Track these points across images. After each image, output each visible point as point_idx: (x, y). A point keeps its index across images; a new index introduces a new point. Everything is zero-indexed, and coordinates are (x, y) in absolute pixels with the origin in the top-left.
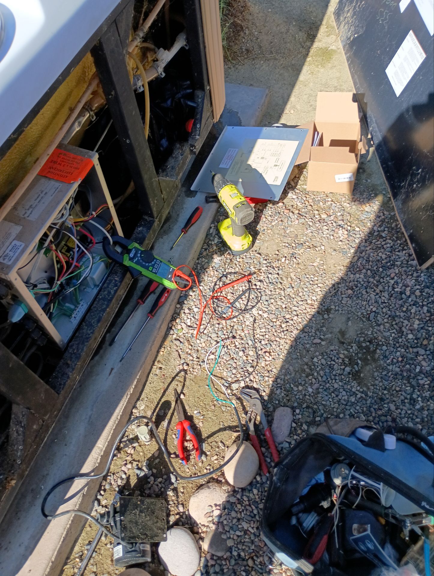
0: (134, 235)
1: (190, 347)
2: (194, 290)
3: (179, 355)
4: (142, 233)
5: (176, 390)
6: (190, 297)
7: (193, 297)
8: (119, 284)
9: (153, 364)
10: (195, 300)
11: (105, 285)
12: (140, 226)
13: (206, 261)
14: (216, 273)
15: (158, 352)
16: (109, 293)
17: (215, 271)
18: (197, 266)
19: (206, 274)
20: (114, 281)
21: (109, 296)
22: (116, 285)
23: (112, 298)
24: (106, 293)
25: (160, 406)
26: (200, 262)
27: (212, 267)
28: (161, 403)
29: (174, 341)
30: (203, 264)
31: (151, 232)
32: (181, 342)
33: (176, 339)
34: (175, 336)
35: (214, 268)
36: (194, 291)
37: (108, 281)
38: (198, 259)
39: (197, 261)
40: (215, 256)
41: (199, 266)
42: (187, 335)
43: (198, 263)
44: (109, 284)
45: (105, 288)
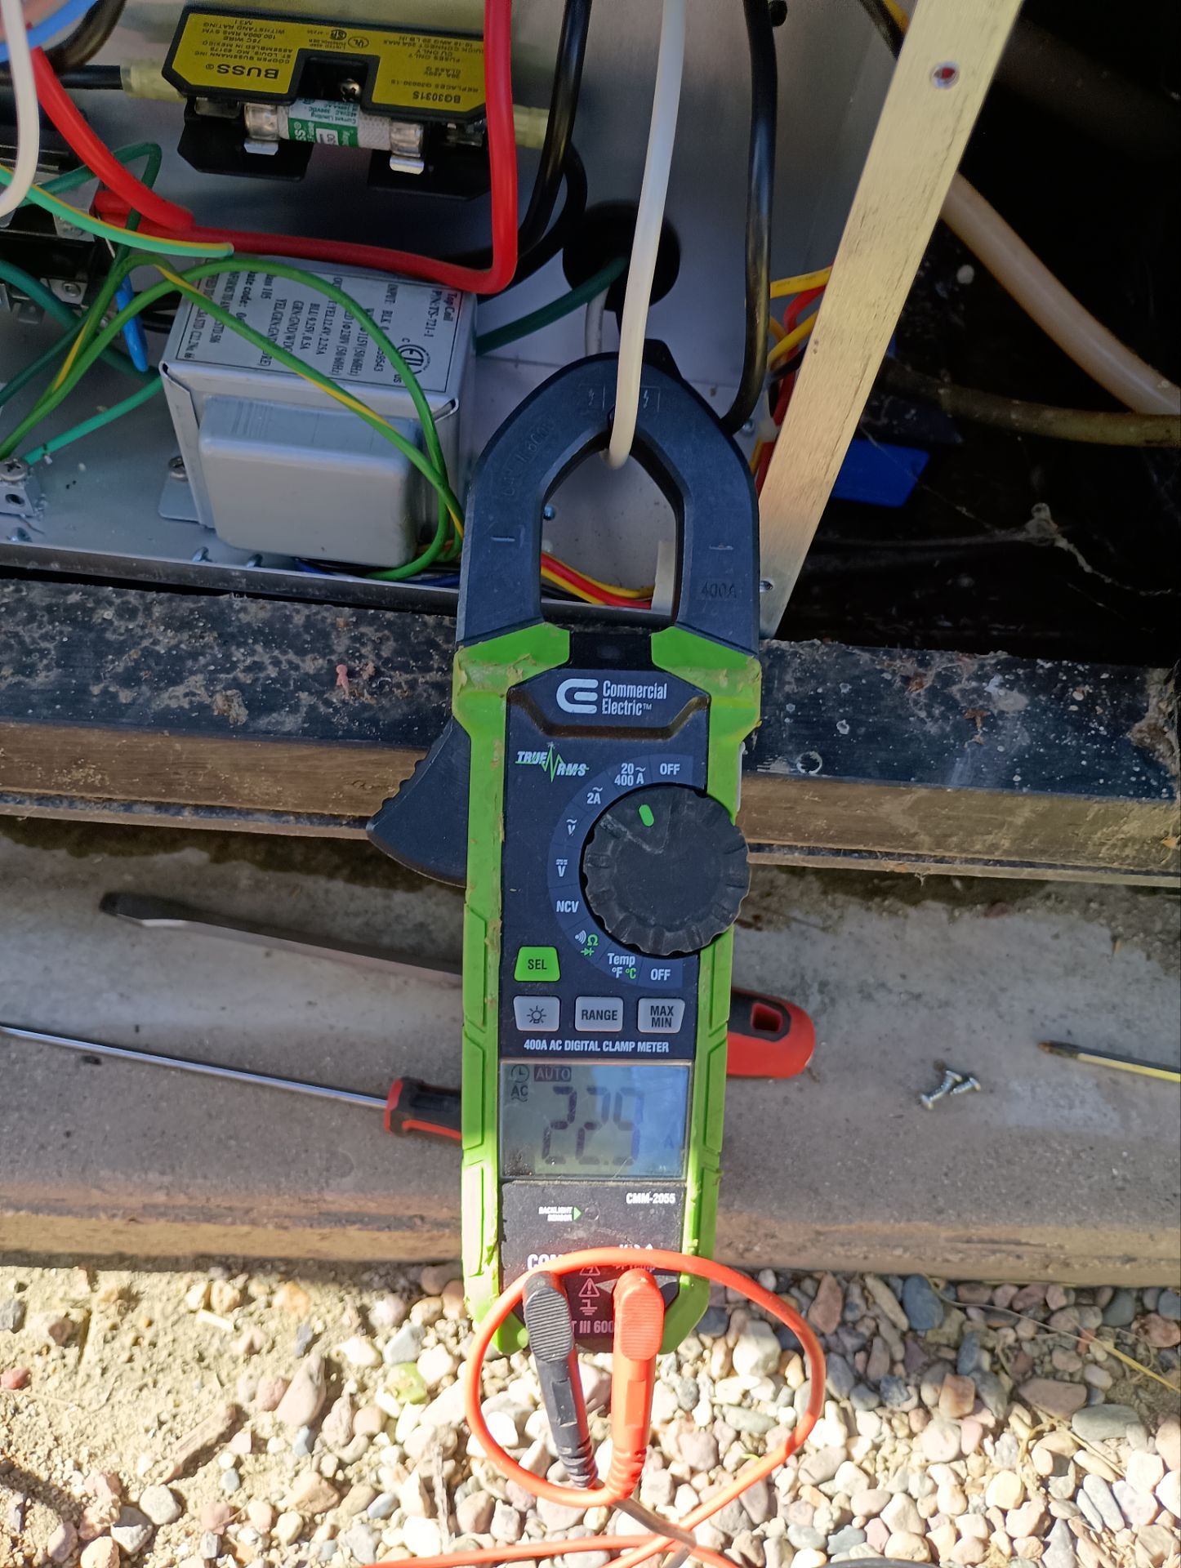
0: (905, 664)
1: (287, 1527)
2: (793, 1372)
3: (203, 1456)
4: (964, 731)
6: (716, 1360)
7: (729, 1391)
8: (290, 722)
9: (94, 1264)
10: (702, 1414)
11: (256, 612)
12: (1034, 685)
13: (1101, 1379)
14: (1023, 1521)
15: (201, 1262)
16: (172, 671)
17: (1035, 1508)
18: (1014, 1312)
19: (971, 1433)
20: (311, 665)
21: (129, 679)
22: (262, 701)
23: (110, 715)
24: (166, 640)
26: (1063, 1323)
27: (1060, 1463)
29: (313, 1361)
30: (1060, 1360)
31: (1027, 807)
32: (315, 1425)
33: (331, 1369)
34: (354, 1352)
35: (1062, 1486)
36: (777, 1376)
37: (299, 615)
38: (1086, 1295)
39: (1057, 1299)
41: (1026, 1329)
42: (390, 1454)
43: (1047, 1315)
44: (273, 636)
45: (217, 621)
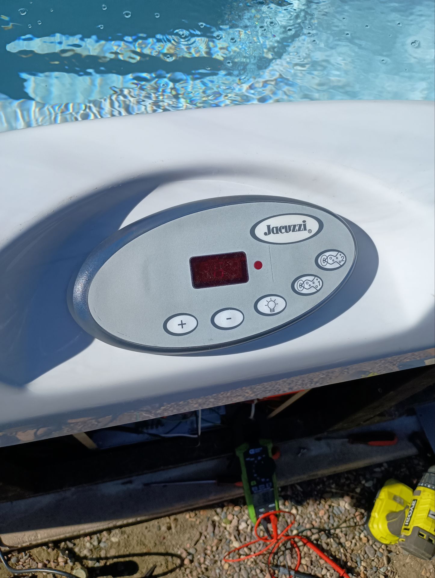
1: (214, 549)
2: (287, 503)
3: (198, 541)
5: (155, 567)
9: (169, 516)
13: (334, 490)
15: (187, 511)
18: (318, 484)
25: (127, 559)
28: (131, 559)
29: (210, 522)
30: (328, 489)
32: (213, 532)
33: (214, 522)
34: (216, 518)
35: (330, 510)
39: (325, 479)
40: (347, 499)
41: (321, 486)
42: (227, 533)
43: (324, 482)
